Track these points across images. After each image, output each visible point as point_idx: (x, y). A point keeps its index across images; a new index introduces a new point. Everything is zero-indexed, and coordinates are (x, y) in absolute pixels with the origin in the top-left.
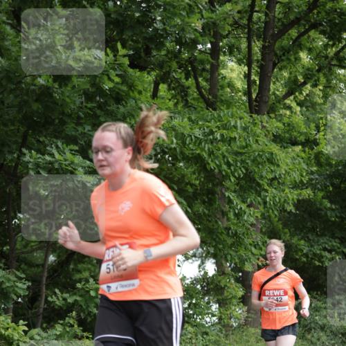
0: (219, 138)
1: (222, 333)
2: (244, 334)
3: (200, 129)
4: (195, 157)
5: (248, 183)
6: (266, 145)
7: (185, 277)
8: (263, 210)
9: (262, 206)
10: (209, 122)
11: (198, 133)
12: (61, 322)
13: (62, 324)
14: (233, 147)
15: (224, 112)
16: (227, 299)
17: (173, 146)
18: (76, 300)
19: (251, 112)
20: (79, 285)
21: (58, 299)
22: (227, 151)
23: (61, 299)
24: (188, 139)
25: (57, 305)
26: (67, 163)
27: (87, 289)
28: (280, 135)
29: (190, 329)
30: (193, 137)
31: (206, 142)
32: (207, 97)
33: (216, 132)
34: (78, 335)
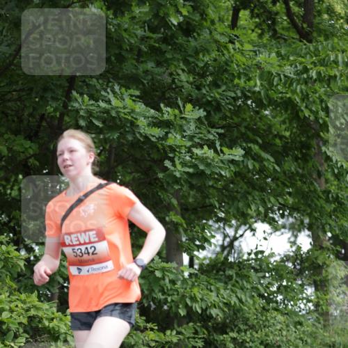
0: (315, 77)
1: (320, 323)
3: (291, 65)
4: (285, 102)
10: (303, 57)
11: (289, 70)
14: (333, 89)
15: (322, 44)
17: (257, 89)
22: (325, 94)
26: (126, 111)
27: (151, 269)
29: (280, 318)
30: (282, 76)
31: (298, 82)
32: (300, 25)
33: (311, 69)
34: (140, 326)
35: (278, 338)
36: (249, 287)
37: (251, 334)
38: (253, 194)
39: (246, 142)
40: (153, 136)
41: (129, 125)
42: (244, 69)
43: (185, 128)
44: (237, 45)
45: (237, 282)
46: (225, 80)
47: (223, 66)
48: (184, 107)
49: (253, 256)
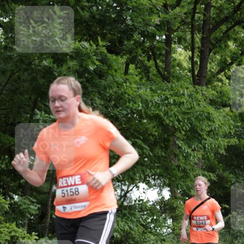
0: (172, 102)
1: (175, 240)
4: (155, 116)
5: (193, 134)
6: (205, 107)
8: (203, 153)
9: (203, 150)
10: (165, 91)
11: (156, 99)
14: (182, 109)
15: (175, 84)
16: (178, 216)
17: (140, 108)
19: (194, 84)
22: (177, 112)
24: (150, 103)
29: (152, 237)
31: (163, 105)
32: (163, 73)
33: (170, 98)
36: (135, 220)
39: (134, 138)
42: (132, 97)
44: (128, 84)
45: (128, 217)
46: (121, 104)
47: (120, 96)
49: (137, 202)
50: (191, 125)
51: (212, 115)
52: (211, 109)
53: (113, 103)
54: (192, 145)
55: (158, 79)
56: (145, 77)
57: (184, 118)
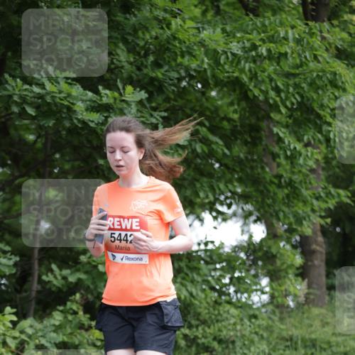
0: (265, 53)
1: (276, 315)
2: (305, 316)
3: (238, 42)
4: (232, 81)
5: (305, 115)
6: (328, 63)
7: (223, 244)
8: (325, 151)
9: (324, 145)
10: (250, 34)
11: (235, 47)
12: (61, 308)
13: (61, 311)
14: (283, 67)
15: (269, 19)
16: (280, 271)
18: (79, 280)
19: (307, 19)
20: (83, 258)
21: (55, 277)
22: (275, 73)
23: (59, 278)
24: (223, 57)
25: (54, 285)
26: (62, 95)
27: (94, 263)
28: (345, 50)
29: (233, 311)
30: (229, 54)
31: (247, 60)
33: (260, 46)
34: (83, 324)
35: (232, 333)
36: (199, 280)
37: (203, 329)
38: (201, 181)
40: (93, 121)
41: (65, 110)
42: (188, 47)
43: (126, 111)
44: (179, 21)
45: (187, 274)
46: (167, 59)
47: (164, 45)
48: (124, 89)
49: (202, 247)
50: (302, 97)
51: (341, 76)
52: (340, 67)
53: (151, 58)
54: (304, 135)
55: (236, 11)
56: (212, 9)
57: (288, 85)
